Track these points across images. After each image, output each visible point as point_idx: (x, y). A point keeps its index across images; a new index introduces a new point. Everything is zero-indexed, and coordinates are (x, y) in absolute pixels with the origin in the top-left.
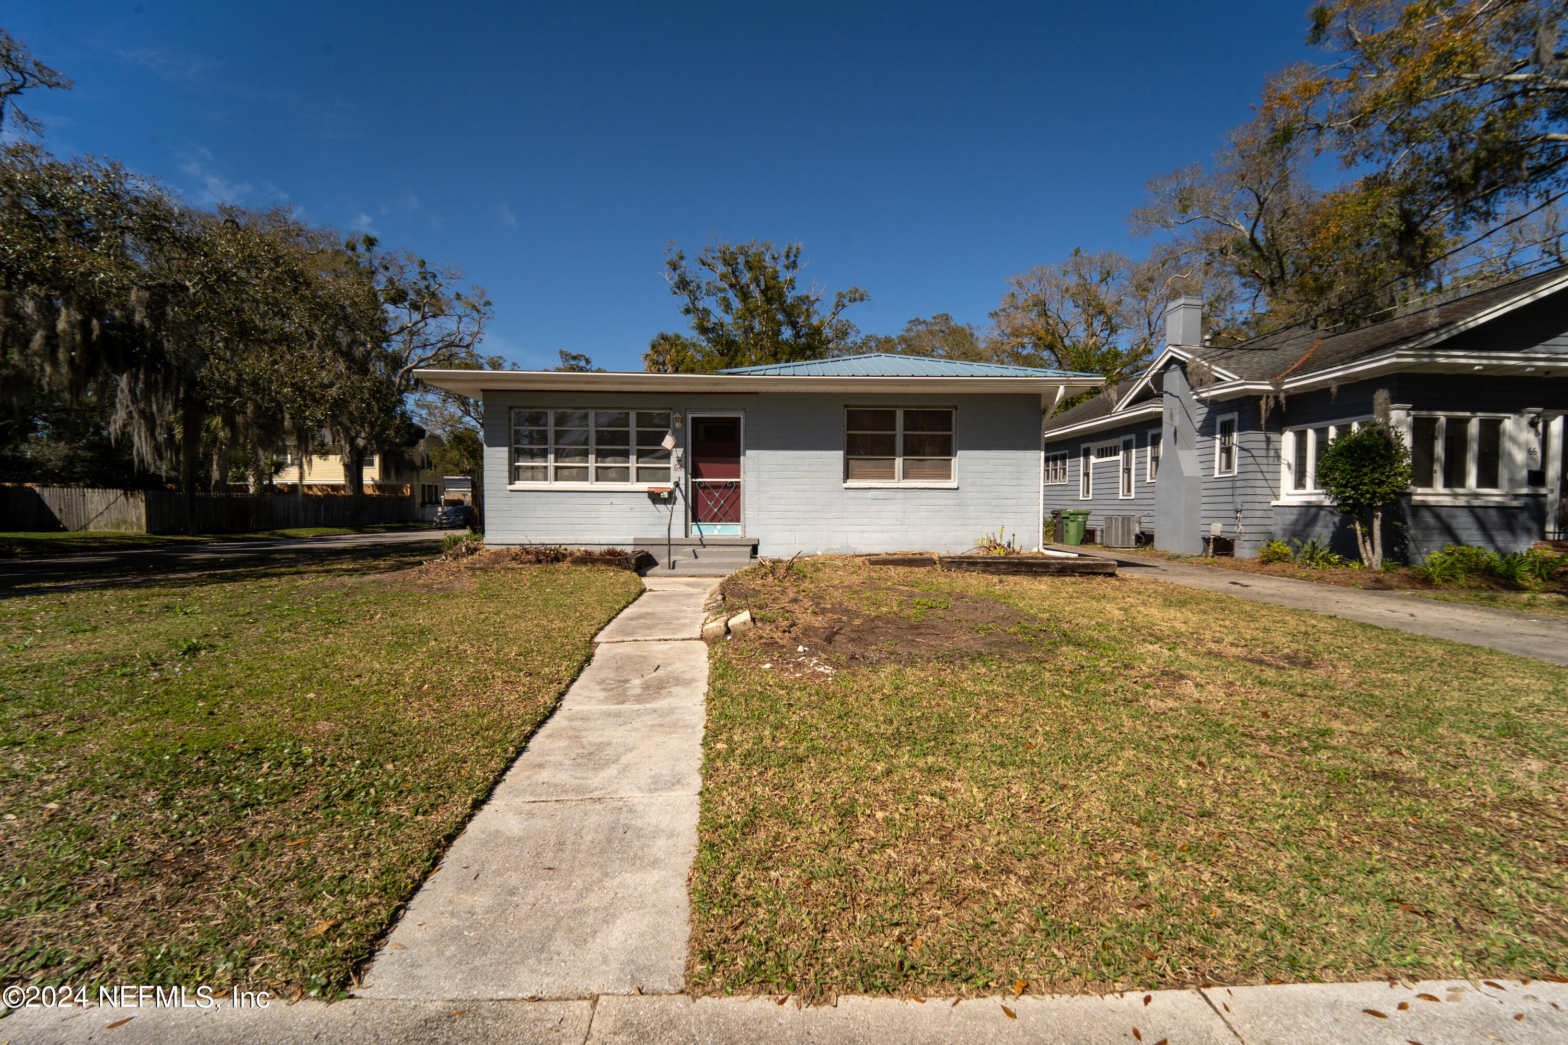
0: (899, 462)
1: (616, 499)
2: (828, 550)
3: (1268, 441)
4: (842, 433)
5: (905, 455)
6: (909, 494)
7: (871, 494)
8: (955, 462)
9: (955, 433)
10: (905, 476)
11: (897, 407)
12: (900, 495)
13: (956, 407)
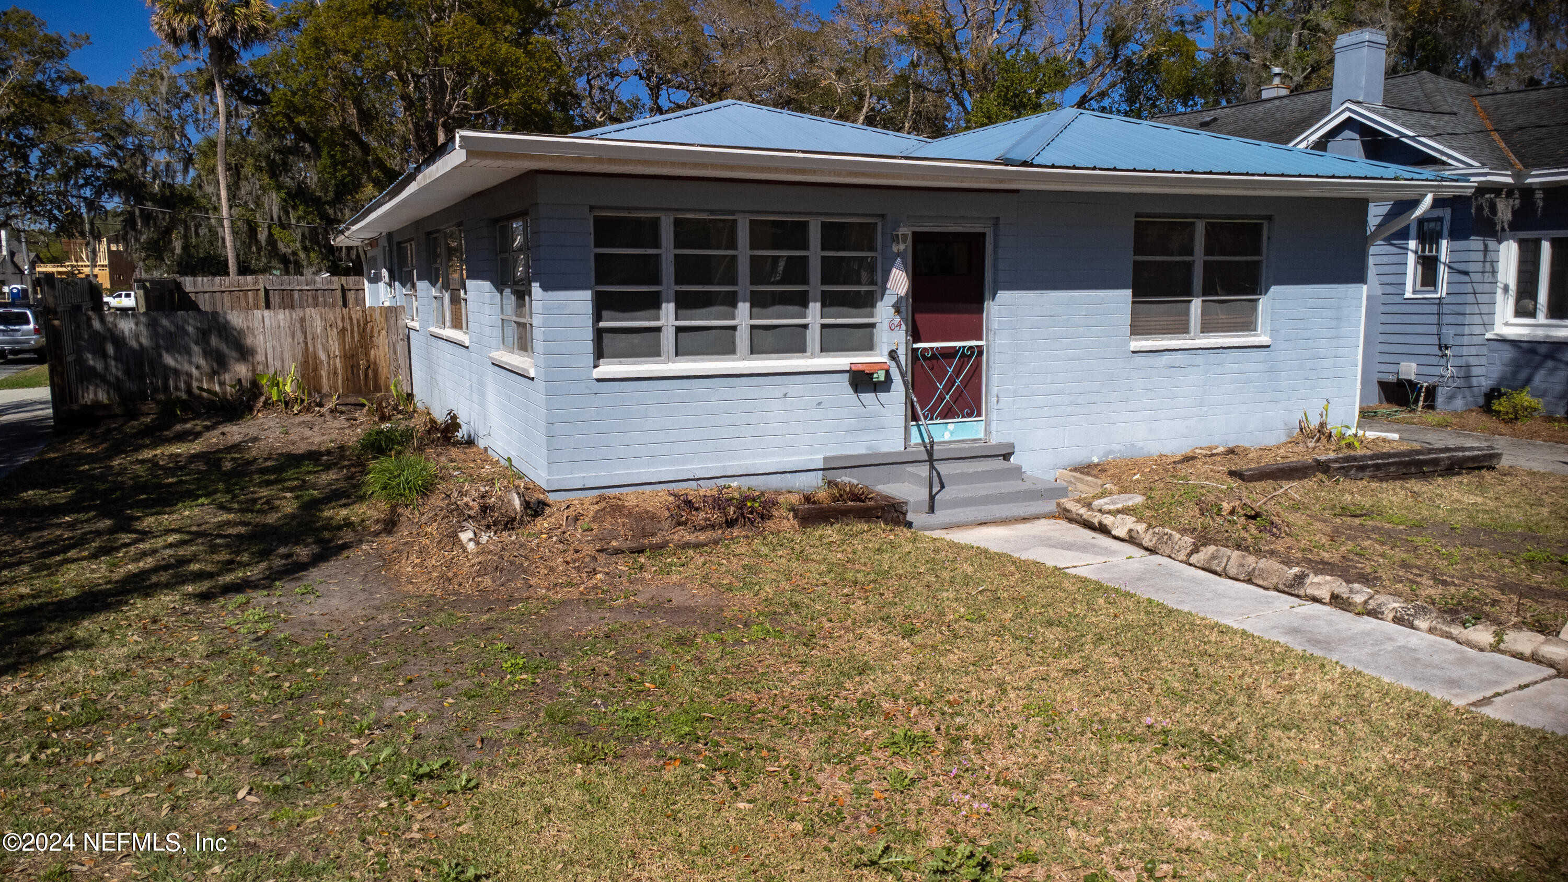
0: (1196, 305)
1: (793, 386)
2: (1107, 454)
3: (1486, 250)
4: (1127, 259)
5: (1205, 294)
6: (1212, 357)
7: (1166, 358)
8: (1264, 303)
9: (1268, 256)
10: (1207, 328)
11: (1198, 217)
12: (1200, 358)
13: (1270, 218)
